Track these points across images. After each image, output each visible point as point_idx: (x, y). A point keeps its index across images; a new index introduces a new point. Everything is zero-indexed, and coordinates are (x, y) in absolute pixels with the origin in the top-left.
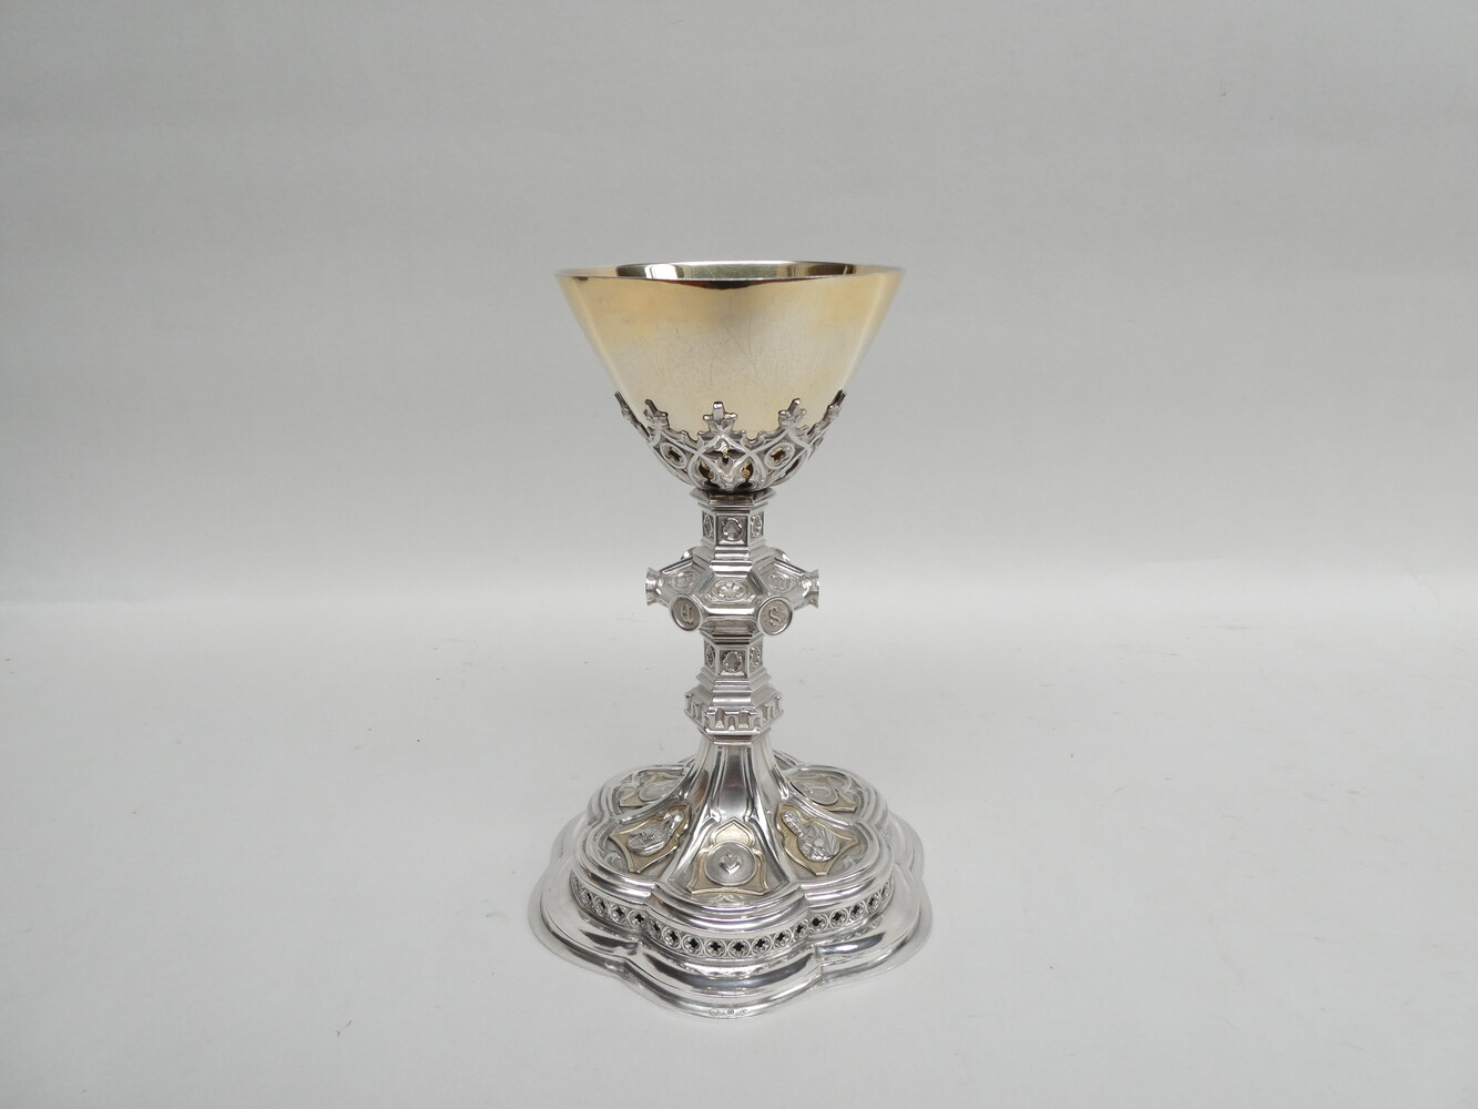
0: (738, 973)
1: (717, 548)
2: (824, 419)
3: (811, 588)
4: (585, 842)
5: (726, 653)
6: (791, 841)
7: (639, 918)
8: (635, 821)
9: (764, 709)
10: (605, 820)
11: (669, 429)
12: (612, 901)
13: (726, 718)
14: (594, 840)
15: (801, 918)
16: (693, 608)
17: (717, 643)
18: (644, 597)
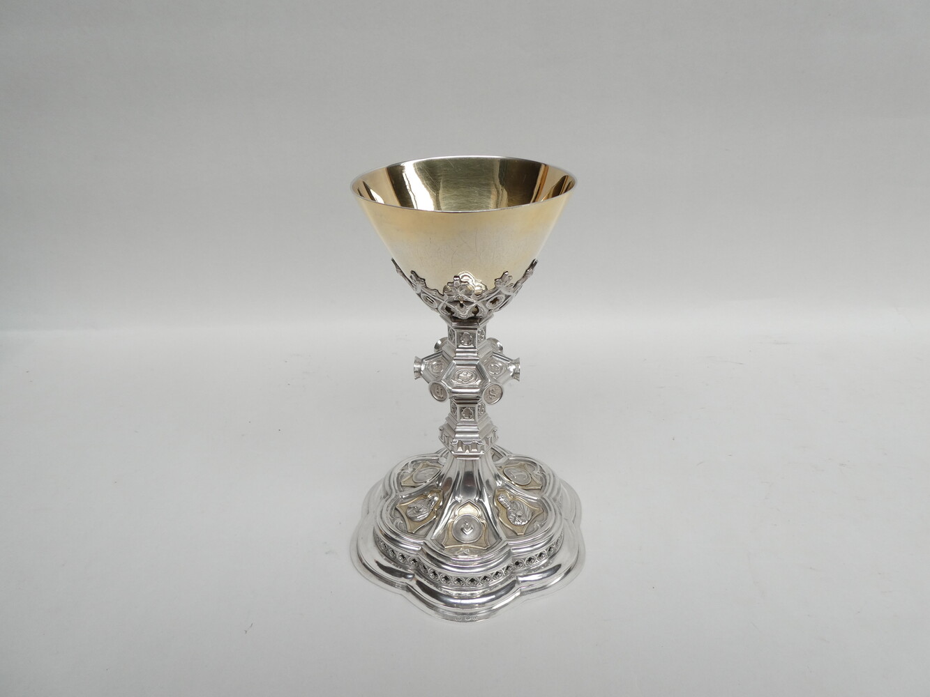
0: (472, 594)
1: (457, 350)
2: (523, 277)
3: (514, 370)
4: (381, 512)
5: (464, 408)
6: (503, 512)
7: (414, 560)
8: (410, 496)
9: (486, 439)
10: (393, 496)
11: (426, 287)
12: (399, 551)
13: (464, 446)
14: (387, 511)
15: (509, 562)
16: (443, 389)
17: (458, 404)
18: (413, 375)
